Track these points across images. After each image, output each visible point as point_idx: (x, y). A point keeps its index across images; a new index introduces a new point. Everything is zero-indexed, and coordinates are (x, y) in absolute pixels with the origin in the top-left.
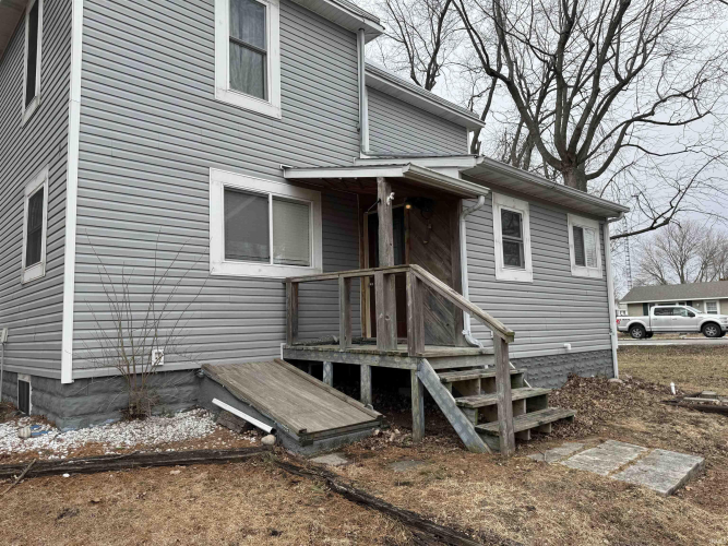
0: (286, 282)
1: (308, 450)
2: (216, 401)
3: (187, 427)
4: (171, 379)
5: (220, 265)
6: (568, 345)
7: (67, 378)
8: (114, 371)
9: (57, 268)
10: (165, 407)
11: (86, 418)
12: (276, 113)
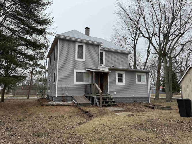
0: (85, 84)
1: (80, 106)
2: (73, 100)
3: (70, 103)
4: (69, 97)
5: (75, 82)
6: (134, 96)
7: (56, 96)
8: (61, 96)
9: (56, 83)
10: (67, 101)
11: (58, 101)
12: (84, 60)
